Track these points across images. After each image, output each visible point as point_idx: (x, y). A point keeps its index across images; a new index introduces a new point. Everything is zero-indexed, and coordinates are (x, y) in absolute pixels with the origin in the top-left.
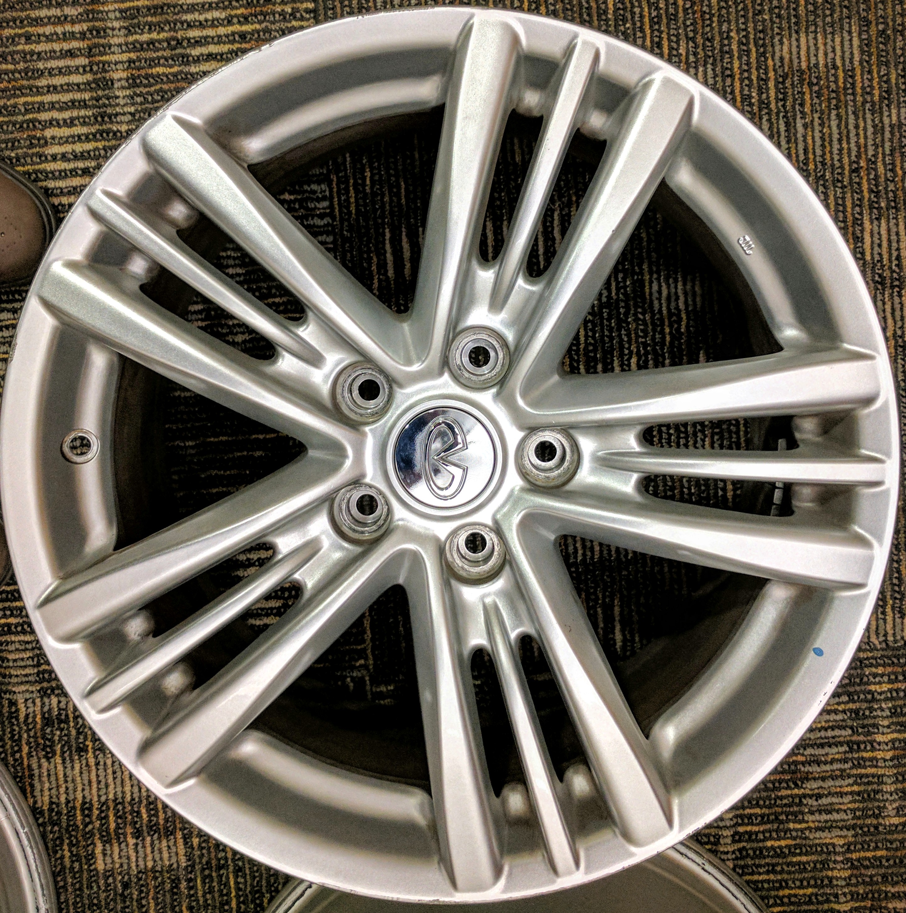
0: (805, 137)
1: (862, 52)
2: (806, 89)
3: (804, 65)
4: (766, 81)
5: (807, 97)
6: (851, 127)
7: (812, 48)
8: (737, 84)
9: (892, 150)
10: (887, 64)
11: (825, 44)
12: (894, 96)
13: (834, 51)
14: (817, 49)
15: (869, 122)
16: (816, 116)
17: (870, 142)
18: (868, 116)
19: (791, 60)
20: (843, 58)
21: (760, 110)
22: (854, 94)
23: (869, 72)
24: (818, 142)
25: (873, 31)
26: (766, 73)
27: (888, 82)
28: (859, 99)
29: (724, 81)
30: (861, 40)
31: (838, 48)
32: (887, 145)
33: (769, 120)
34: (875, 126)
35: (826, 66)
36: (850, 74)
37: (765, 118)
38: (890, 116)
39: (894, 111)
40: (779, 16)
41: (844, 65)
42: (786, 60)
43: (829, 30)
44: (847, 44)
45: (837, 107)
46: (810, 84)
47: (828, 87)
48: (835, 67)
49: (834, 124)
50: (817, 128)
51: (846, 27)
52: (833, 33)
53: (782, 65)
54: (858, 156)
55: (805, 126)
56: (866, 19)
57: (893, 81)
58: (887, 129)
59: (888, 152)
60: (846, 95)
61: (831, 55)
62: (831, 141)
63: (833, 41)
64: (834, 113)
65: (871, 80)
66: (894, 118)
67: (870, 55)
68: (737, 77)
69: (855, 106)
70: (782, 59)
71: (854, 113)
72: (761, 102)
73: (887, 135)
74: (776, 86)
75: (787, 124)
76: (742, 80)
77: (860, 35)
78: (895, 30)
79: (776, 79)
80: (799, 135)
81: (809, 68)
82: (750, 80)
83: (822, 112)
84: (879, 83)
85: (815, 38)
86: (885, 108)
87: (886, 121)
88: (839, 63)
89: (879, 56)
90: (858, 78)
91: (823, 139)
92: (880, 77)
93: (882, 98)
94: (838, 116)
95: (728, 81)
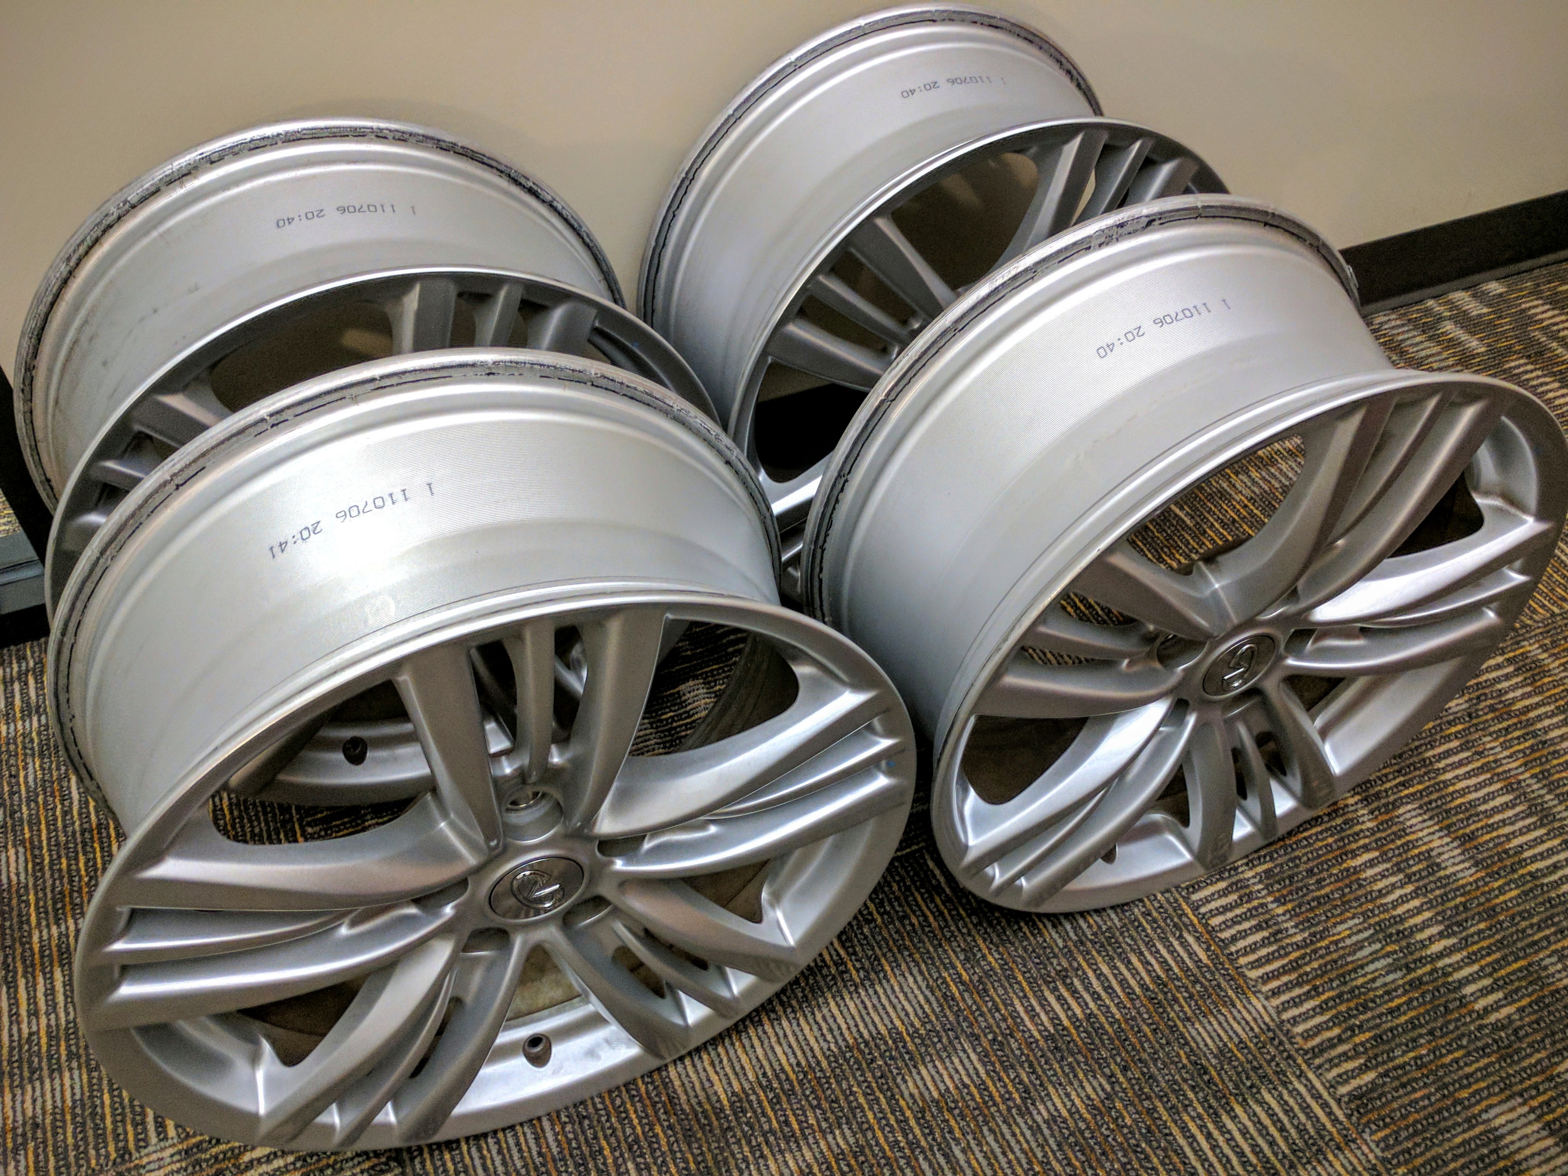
0: (968, 1162)
1: (984, 1064)
2: (947, 1116)
3: (935, 1094)
4: (906, 1121)
5: (952, 1122)
6: (1008, 1136)
7: (936, 1076)
8: (879, 1134)
9: (1059, 1145)
10: (1012, 1067)
11: (946, 1068)
12: (1033, 1093)
13: (957, 1071)
14: (941, 1076)
15: (1023, 1125)
16: (970, 1137)
17: (1034, 1145)
18: (1019, 1120)
19: (921, 1094)
20: (969, 1076)
21: (913, 1152)
22: (995, 1104)
23: (1000, 1080)
24: (984, 1163)
25: (985, 1043)
26: (903, 1114)
27: (1021, 1082)
28: (1002, 1107)
29: (865, 1136)
30: (978, 1054)
31: (960, 1068)
32: (1051, 1141)
33: (926, 1158)
34: (1030, 1128)
35: (957, 1087)
36: (982, 1087)
37: (921, 1158)
38: (1039, 1113)
39: (1041, 1108)
40: (892, 1058)
41: (973, 1081)
42: (917, 1096)
43: (944, 1055)
44: (966, 1061)
45: (986, 1123)
46: (950, 1110)
47: (968, 1106)
48: (966, 1086)
49: (990, 1139)
50: (976, 1149)
51: (959, 1047)
52: (949, 1056)
53: (915, 1102)
54: (1030, 1162)
55: (963, 1151)
56: (973, 1034)
57: (1026, 1080)
58: (1044, 1126)
59: (1055, 1148)
60: (988, 1108)
61: (956, 1077)
62: (996, 1158)
63: (952, 1063)
64: (985, 1129)
65: (1005, 1086)
66: (1045, 1114)
67: (993, 1064)
68: (876, 1127)
69: (1001, 1115)
70: (912, 1096)
71: (1004, 1122)
72: (909, 1144)
73: (1046, 1132)
74: (918, 1123)
75: (945, 1156)
76: (882, 1129)
77: (974, 1050)
78: (1004, 1036)
79: (915, 1117)
80: (962, 1163)
81: (942, 1095)
82: (891, 1126)
83: (974, 1133)
84: (1014, 1086)
85: (935, 1066)
86: (1031, 1108)
87: (1039, 1119)
88: (967, 1080)
89: (1002, 1063)
90: (992, 1088)
91: (986, 1157)
92: (1012, 1081)
93: (1024, 1099)
94: (991, 1130)
95: (869, 1135)
